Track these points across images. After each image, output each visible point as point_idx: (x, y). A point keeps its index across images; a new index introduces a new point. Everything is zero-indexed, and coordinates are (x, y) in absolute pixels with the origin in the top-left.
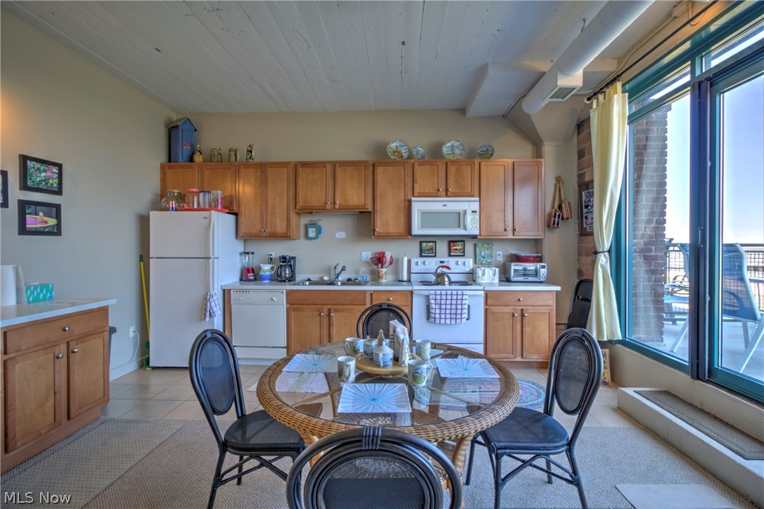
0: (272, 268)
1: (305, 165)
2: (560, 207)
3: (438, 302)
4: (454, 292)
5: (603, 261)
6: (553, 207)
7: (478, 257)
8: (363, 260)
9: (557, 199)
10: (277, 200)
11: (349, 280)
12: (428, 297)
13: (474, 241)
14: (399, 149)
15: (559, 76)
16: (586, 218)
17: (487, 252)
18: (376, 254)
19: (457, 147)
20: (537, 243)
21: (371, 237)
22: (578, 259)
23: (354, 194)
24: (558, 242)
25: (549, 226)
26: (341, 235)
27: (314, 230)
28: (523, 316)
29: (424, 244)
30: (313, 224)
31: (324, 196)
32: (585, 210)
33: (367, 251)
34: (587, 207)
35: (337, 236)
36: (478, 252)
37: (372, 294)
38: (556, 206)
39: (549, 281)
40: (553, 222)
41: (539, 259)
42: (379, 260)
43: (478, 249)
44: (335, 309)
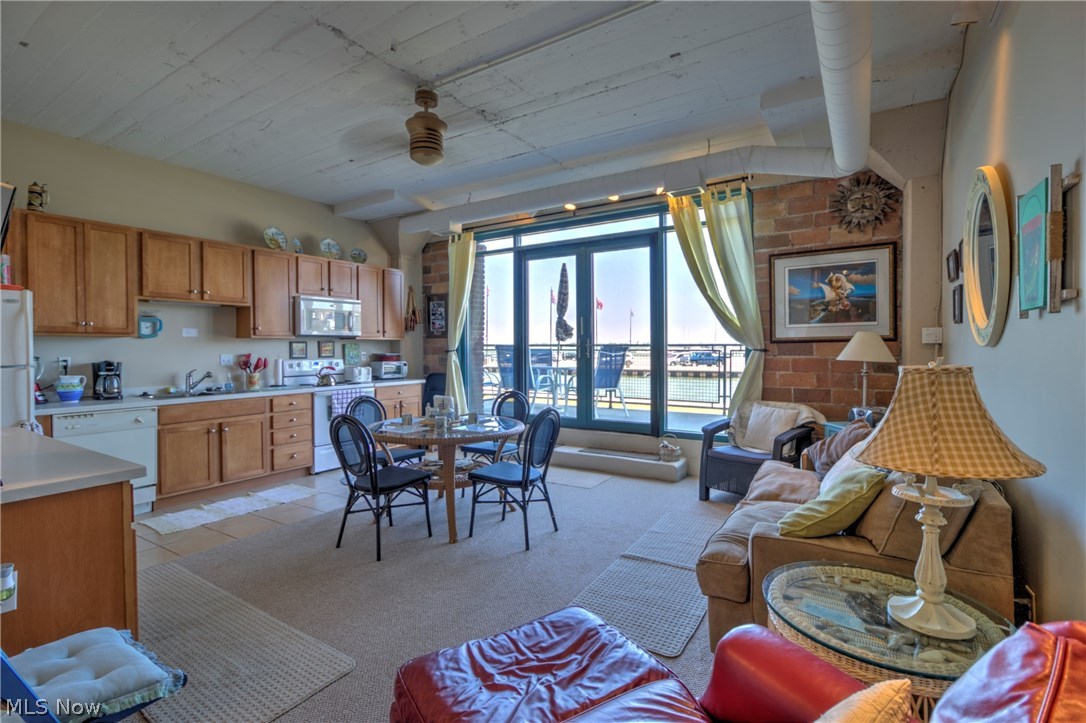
0: (81, 381)
1: (156, 236)
2: (414, 313)
3: (340, 401)
4: (345, 391)
5: (454, 358)
6: (408, 313)
7: (347, 358)
8: (222, 363)
9: (411, 306)
10: (108, 280)
11: (209, 390)
12: (329, 398)
13: (343, 342)
14: (276, 237)
15: (451, 223)
16: (433, 323)
17: (355, 352)
18: (239, 356)
19: (334, 246)
20: (393, 345)
21: (249, 337)
22: (424, 358)
23: (226, 284)
24: (411, 343)
25: (406, 328)
26: (190, 332)
27: (149, 324)
28: (401, 406)
29: (294, 345)
30: (146, 317)
31: (187, 281)
32: (432, 317)
33: (228, 352)
34: (434, 315)
35: (184, 335)
36: (347, 352)
37: (271, 401)
38: (411, 312)
39: (409, 377)
40: (409, 325)
41: (398, 358)
42: (244, 363)
43: (346, 350)
44: (228, 423)
